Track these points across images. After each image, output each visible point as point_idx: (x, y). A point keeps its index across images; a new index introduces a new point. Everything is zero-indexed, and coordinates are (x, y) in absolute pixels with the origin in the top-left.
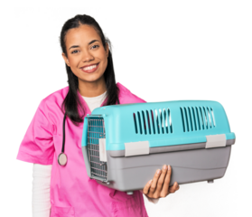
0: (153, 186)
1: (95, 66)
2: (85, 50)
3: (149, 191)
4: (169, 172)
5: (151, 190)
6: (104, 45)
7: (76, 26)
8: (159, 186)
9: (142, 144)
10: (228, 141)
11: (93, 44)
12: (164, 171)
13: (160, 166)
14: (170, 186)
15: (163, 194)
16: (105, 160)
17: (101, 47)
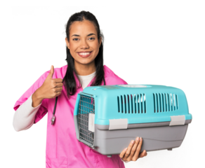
0: (128, 153)
1: (88, 54)
2: (83, 39)
3: (124, 156)
4: (141, 143)
5: (126, 155)
6: (99, 38)
7: (80, 20)
8: (132, 153)
9: (122, 121)
10: (186, 121)
11: (91, 37)
12: (137, 142)
13: (134, 138)
14: (140, 153)
15: (134, 159)
16: (93, 131)
17: (96, 40)
